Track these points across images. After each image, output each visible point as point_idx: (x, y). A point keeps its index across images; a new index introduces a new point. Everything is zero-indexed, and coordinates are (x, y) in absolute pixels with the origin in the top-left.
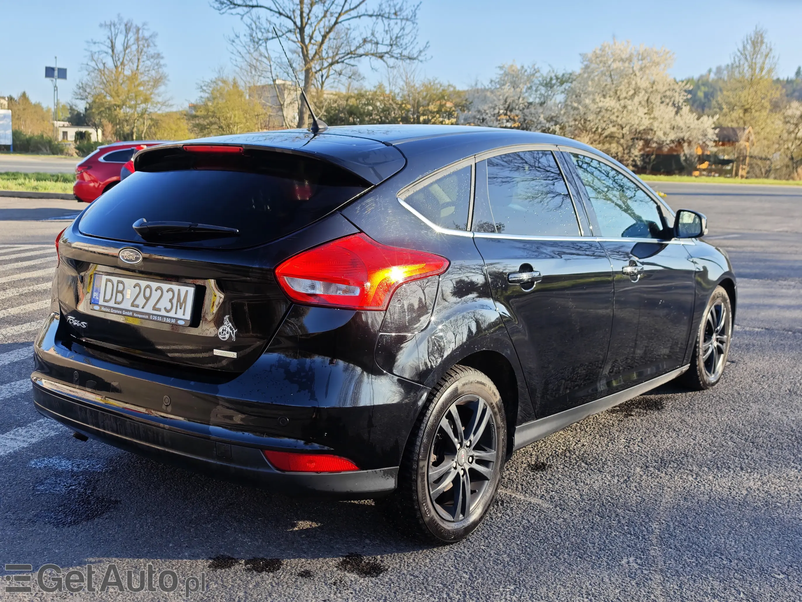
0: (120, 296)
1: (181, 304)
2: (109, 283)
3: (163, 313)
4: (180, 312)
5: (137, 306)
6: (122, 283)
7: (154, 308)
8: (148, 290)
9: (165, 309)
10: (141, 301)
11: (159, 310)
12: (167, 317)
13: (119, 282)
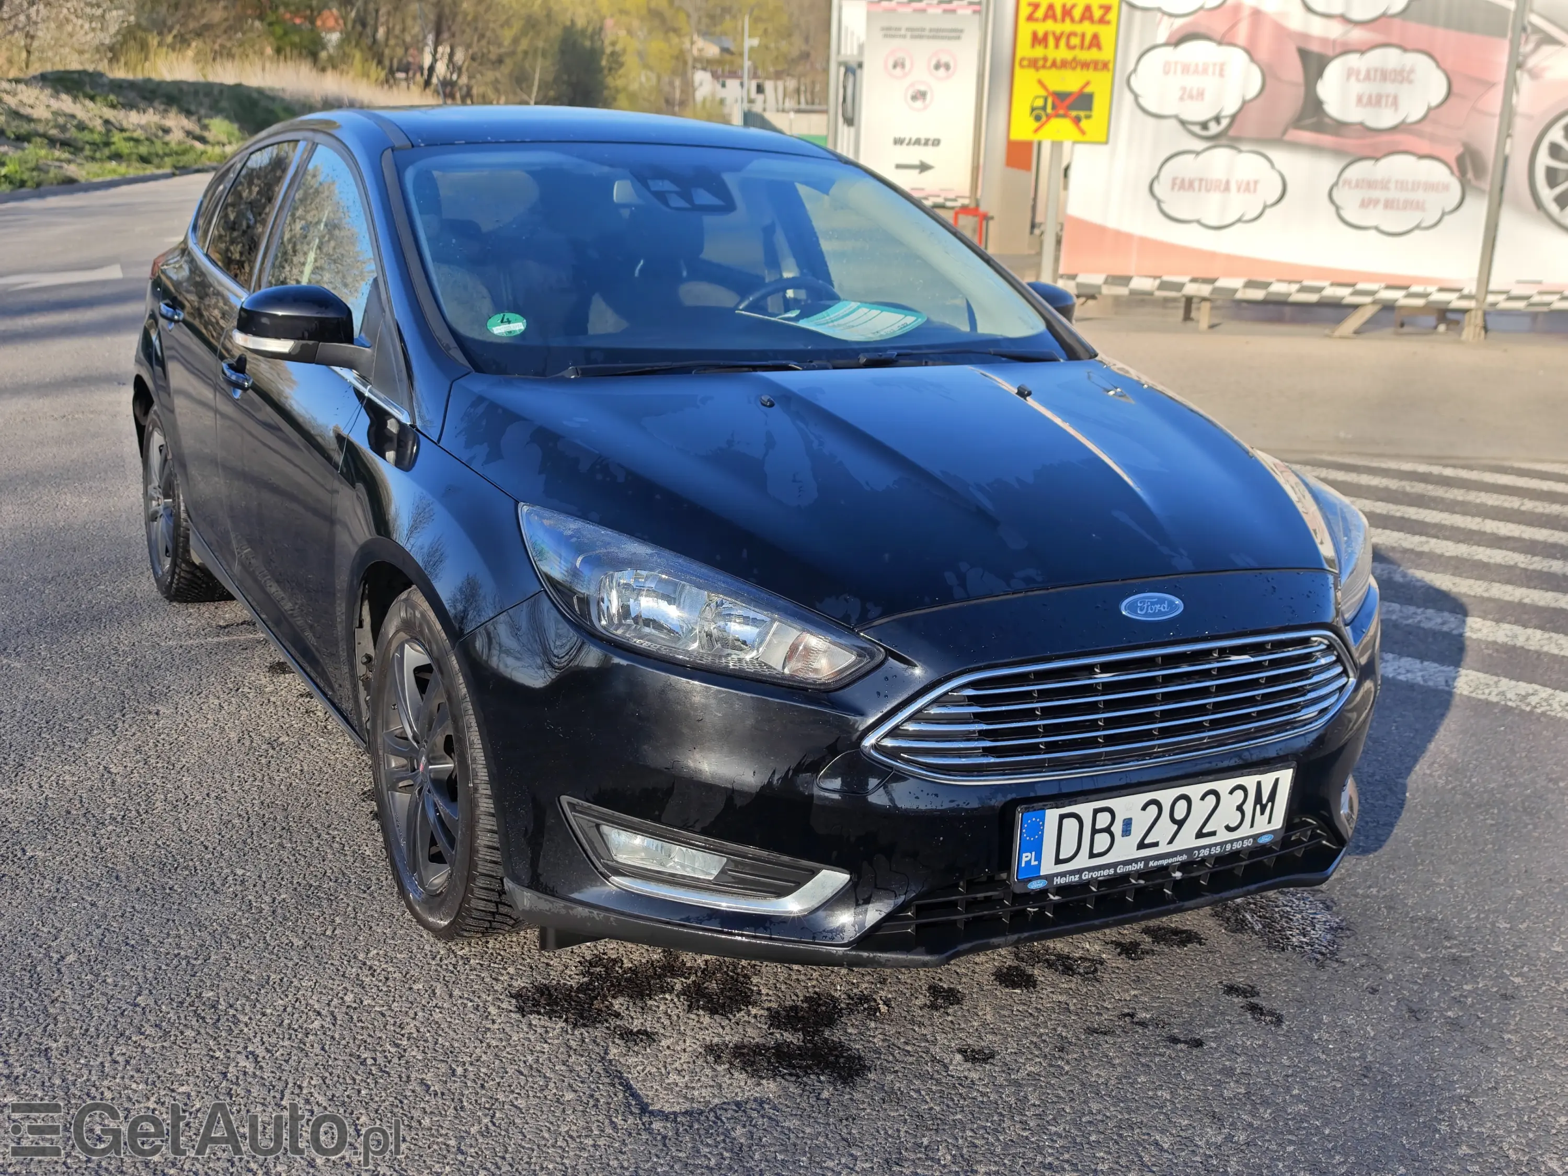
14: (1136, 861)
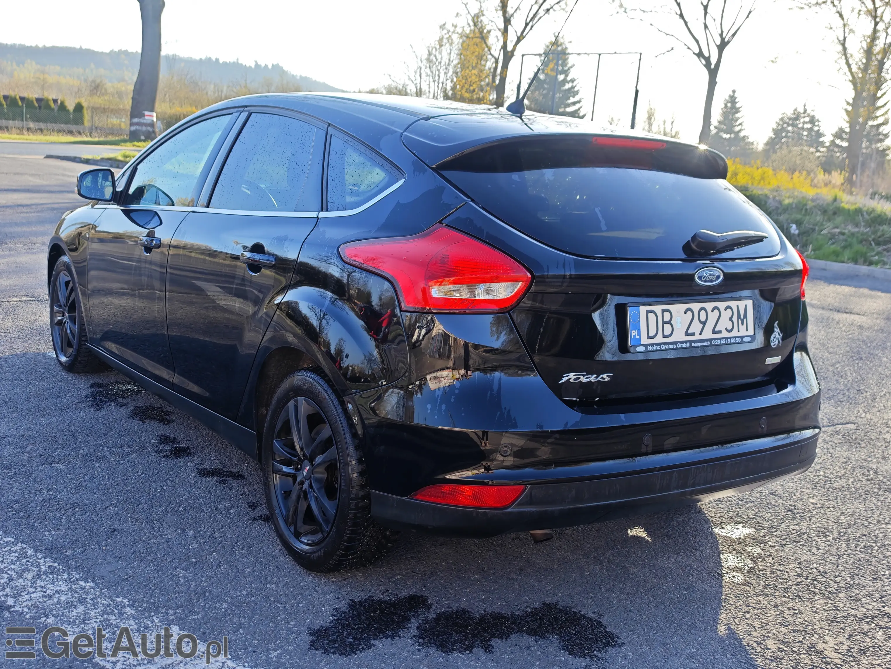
0: (667, 327)
1: (742, 319)
2: (651, 315)
3: (725, 334)
4: (743, 328)
5: (693, 334)
6: (668, 311)
7: (714, 332)
8: (703, 313)
9: (726, 329)
10: (696, 327)
11: (720, 332)
12: (730, 338)
13: (663, 311)
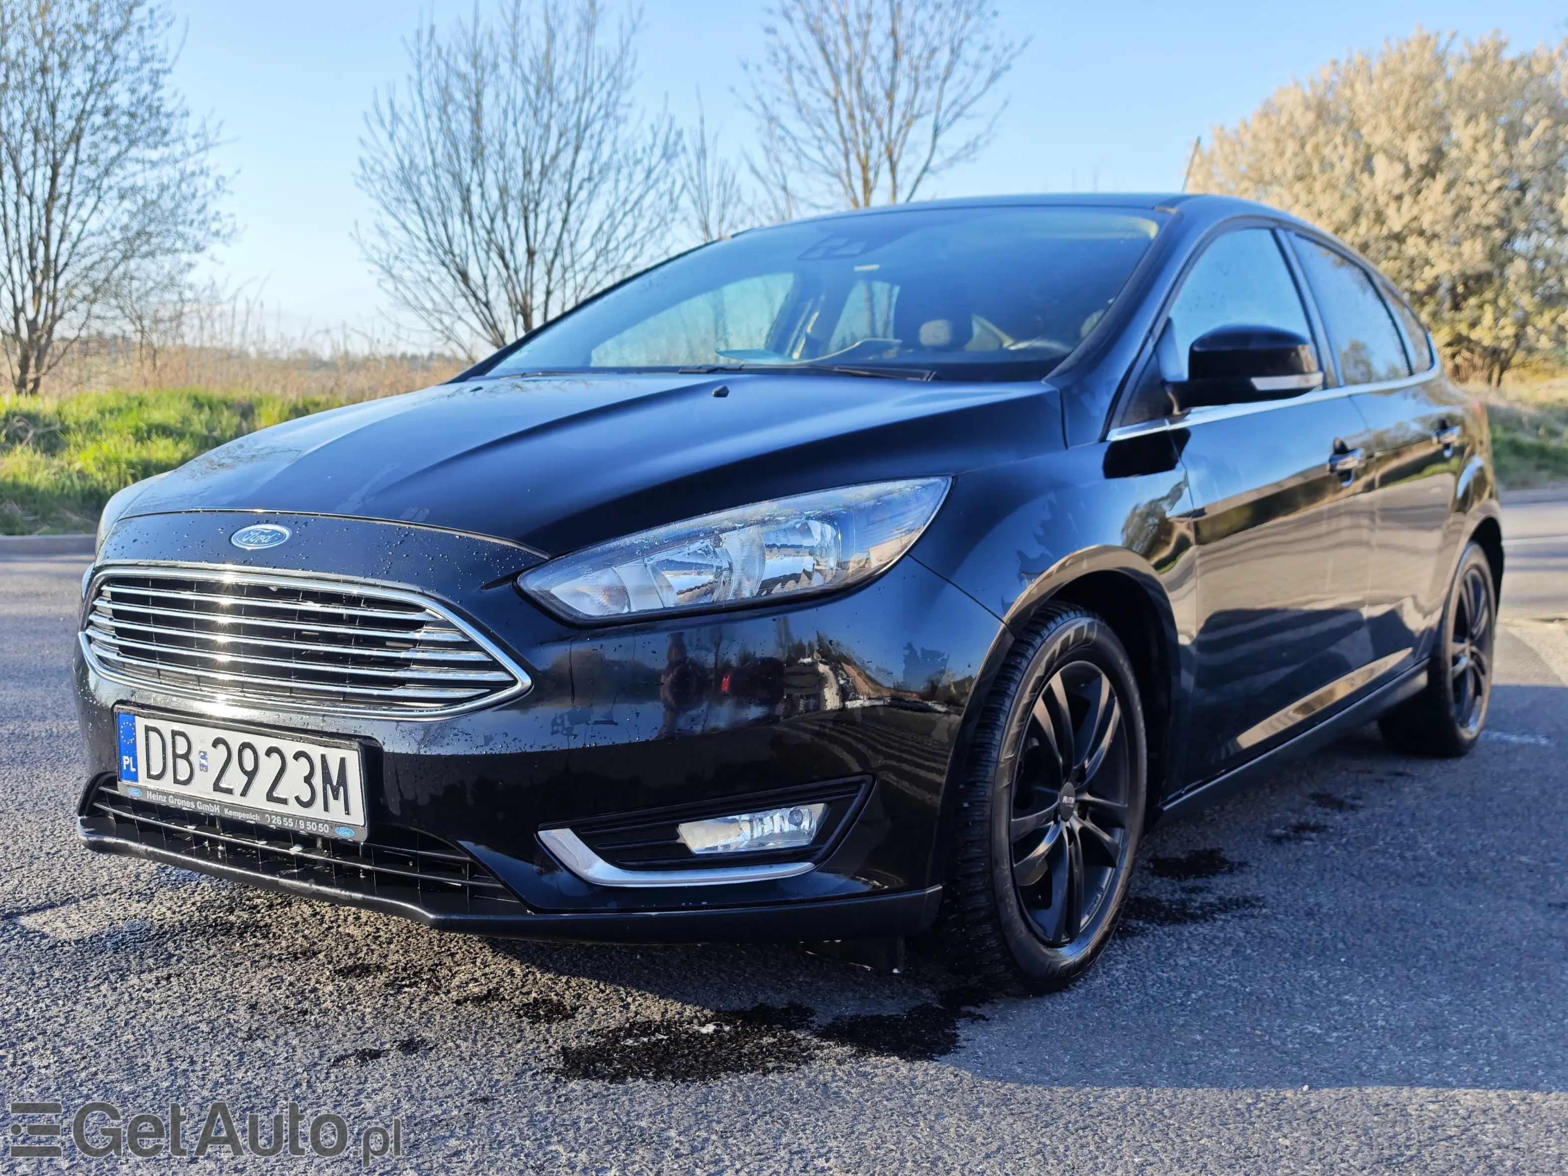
14: (212, 802)
